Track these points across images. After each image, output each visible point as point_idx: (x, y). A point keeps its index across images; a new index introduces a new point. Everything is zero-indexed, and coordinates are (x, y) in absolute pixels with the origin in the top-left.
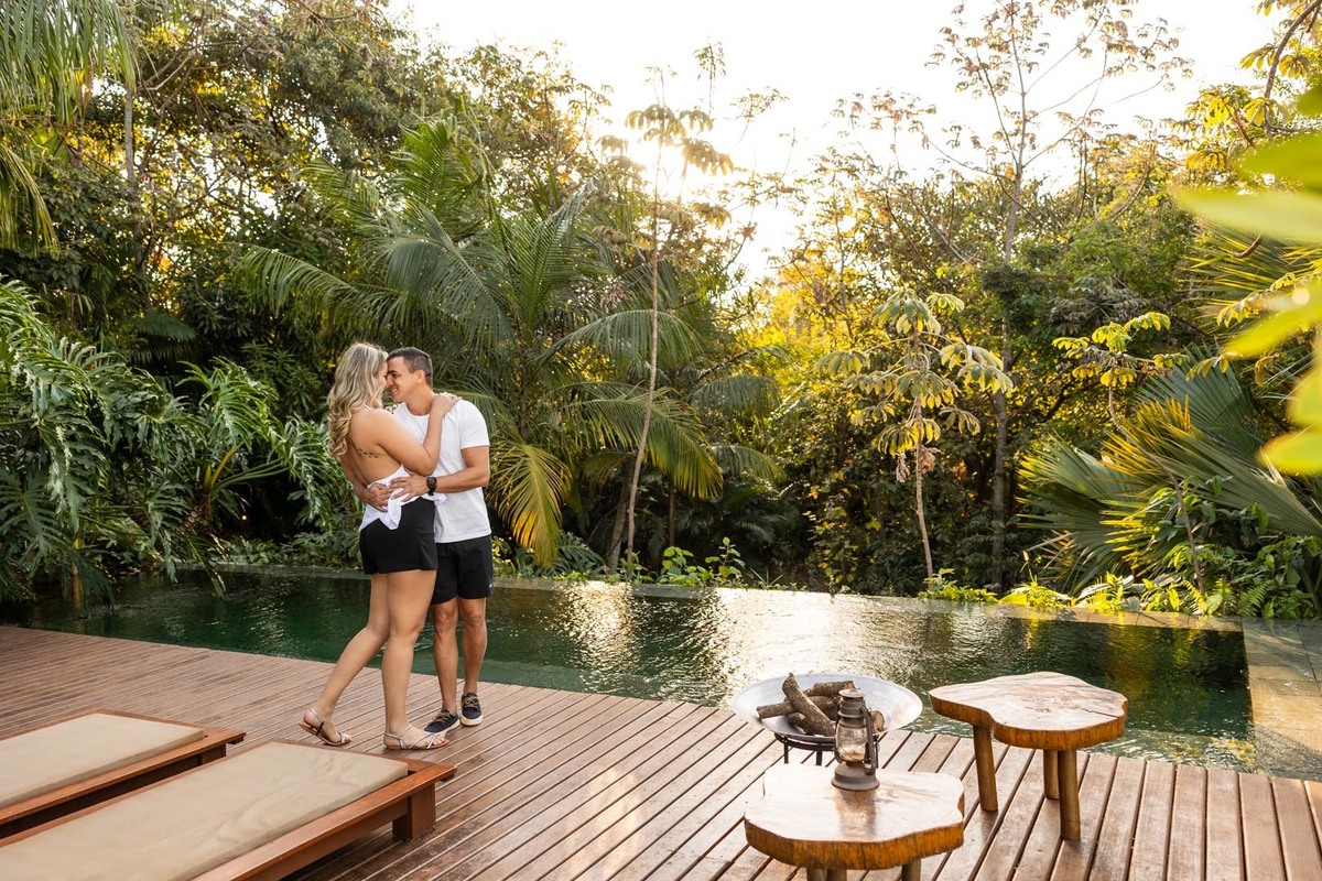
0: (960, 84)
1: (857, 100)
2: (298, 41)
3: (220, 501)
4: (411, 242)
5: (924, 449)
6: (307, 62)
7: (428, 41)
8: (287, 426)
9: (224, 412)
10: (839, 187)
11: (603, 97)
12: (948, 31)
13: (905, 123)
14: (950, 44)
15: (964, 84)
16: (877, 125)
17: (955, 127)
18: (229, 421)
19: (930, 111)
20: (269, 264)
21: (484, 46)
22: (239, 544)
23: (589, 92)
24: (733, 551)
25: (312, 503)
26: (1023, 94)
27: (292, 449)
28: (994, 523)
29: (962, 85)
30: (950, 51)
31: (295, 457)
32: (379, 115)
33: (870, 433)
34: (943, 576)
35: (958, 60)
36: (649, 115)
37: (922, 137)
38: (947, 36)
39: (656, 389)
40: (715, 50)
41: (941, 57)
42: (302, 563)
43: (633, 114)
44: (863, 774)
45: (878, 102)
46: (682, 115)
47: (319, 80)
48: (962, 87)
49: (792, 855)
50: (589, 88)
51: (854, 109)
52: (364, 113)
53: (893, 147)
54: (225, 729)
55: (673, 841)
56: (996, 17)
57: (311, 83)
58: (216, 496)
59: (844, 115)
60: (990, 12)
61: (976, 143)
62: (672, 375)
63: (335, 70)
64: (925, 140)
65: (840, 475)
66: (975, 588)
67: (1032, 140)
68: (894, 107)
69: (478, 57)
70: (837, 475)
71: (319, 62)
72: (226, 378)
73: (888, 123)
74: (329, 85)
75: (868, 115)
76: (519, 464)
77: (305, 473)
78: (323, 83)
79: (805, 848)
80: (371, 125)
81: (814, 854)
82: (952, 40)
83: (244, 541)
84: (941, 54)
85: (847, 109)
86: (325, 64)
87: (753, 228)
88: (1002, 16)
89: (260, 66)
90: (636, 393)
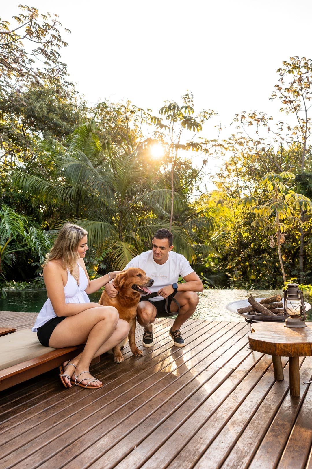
0: (281, 109)
1: (243, 114)
2: (32, 99)
3: (5, 260)
4: (75, 163)
5: (280, 234)
6: (35, 107)
7: (81, 100)
8: (30, 229)
9: (5, 223)
10: (236, 150)
11: (148, 113)
12: (278, 86)
13: (261, 123)
14: (279, 91)
15: (283, 109)
16: (251, 124)
17: (281, 123)
18: (8, 227)
19: (270, 119)
20: (22, 178)
21: (102, 103)
22: (13, 283)
23: (143, 112)
24: (205, 278)
25: (40, 257)
26: (306, 111)
27: (32, 237)
28: (301, 273)
29: (282, 109)
30: (279, 94)
31: (34, 240)
32: (62, 127)
33: (251, 241)
34: (292, 281)
35: (281, 97)
36: (169, 108)
37: (268, 128)
38: (277, 88)
39: (172, 221)
40: (190, 96)
41: (275, 96)
42: (39, 287)
43: (162, 109)
44: (300, 321)
45: (251, 115)
46: (182, 108)
47: (39, 114)
48: (282, 110)
49: (276, 351)
50: (143, 110)
51: (242, 118)
52: (57, 126)
53: (257, 132)
54: (8, 328)
55: (208, 362)
56: (294, 82)
57: (36, 115)
58: (3, 258)
59: (238, 120)
60: (292, 81)
61: (289, 128)
62: (177, 218)
63: (45, 110)
64: (269, 129)
65: (239, 258)
66: (305, 285)
67: (309, 129)
68: (256, 118)
69: (99, 107)
70: (238, 258)
71: (39, 107)
72: (7, 211)
73: (255, 123)
74: (43, 116)
75: (248, 119)
76: (119, 249)
77: (38, 246)
78: (41, 115)
79: (282, 347)
80: (59, 130)
81: (286, 349)
82: (280, 89)
83: (14, 282)
84: (275, 95)
85: (239, 118)
86: (41, 108)
87: (207, 160)
88: (297, 82)
89: (17, 111)
90: (164, 223)
